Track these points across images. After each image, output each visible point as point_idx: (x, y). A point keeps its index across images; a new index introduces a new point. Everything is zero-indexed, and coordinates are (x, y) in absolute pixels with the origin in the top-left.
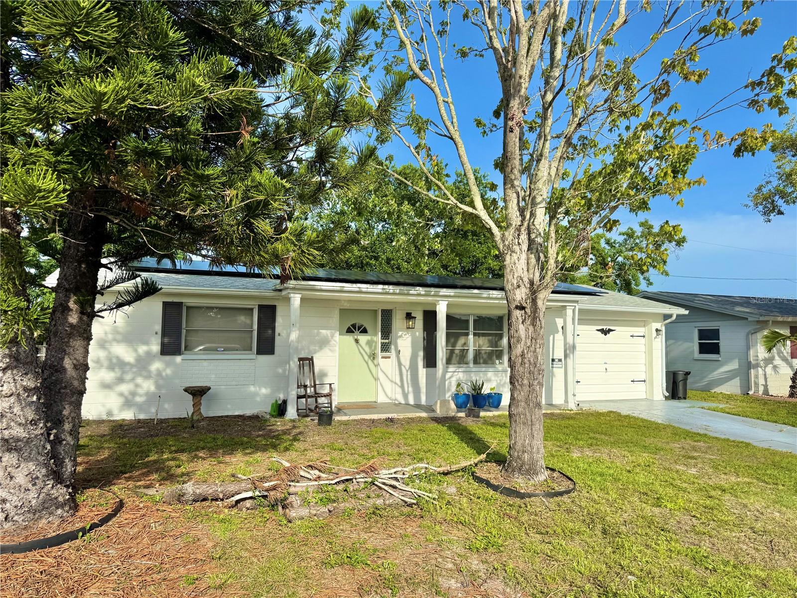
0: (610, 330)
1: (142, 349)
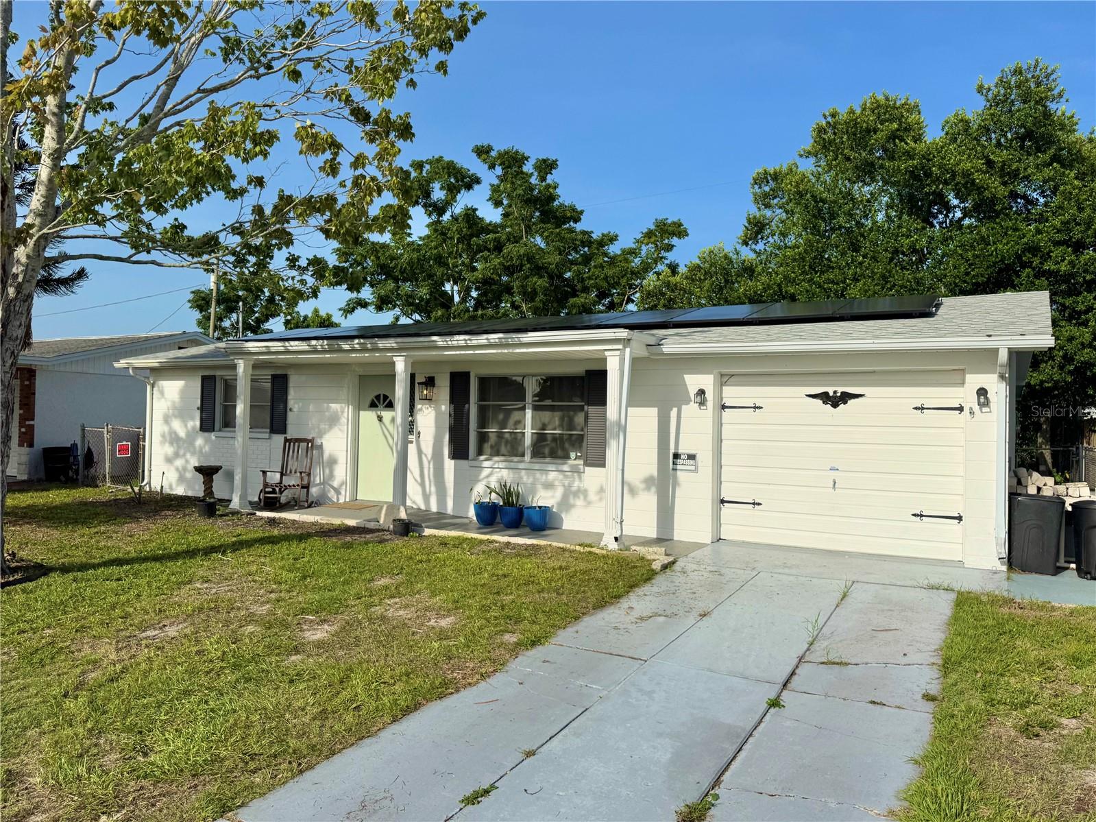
0: (846, 397)
1: (190, 424)
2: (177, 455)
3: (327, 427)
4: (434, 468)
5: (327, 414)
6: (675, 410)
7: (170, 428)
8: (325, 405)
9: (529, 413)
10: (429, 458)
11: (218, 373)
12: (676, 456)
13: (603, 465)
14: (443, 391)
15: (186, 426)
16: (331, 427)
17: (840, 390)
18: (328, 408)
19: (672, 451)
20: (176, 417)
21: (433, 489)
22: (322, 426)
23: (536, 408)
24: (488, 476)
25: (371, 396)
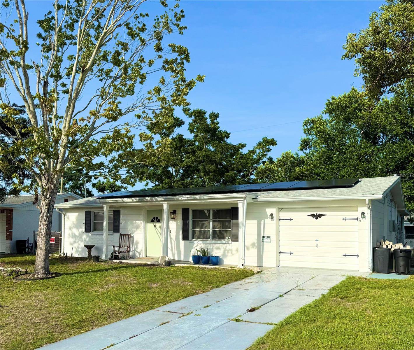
0: (320, 216)
1: (80, 230)
2: (75, 242)
3: (135, 230)
4: (176, 244)
5: (135, 225)
6: (263, 221)
7: (72, 232)
8: (134, 221)
9: (211, 223)
10: (174, 240)
11: (92, 210)
12: (264, 237)
13: (238, 241)
14: (179, 216)
15: (79, 231)
16: (137, 230)
17: (318, 213)
18: (135, 223)
19: (262, 235)
20: (74, 227)
21: (176, 252)
22: (133, 229)
23: (214, 221)
24: (196, 246)
25: (152, 218)
